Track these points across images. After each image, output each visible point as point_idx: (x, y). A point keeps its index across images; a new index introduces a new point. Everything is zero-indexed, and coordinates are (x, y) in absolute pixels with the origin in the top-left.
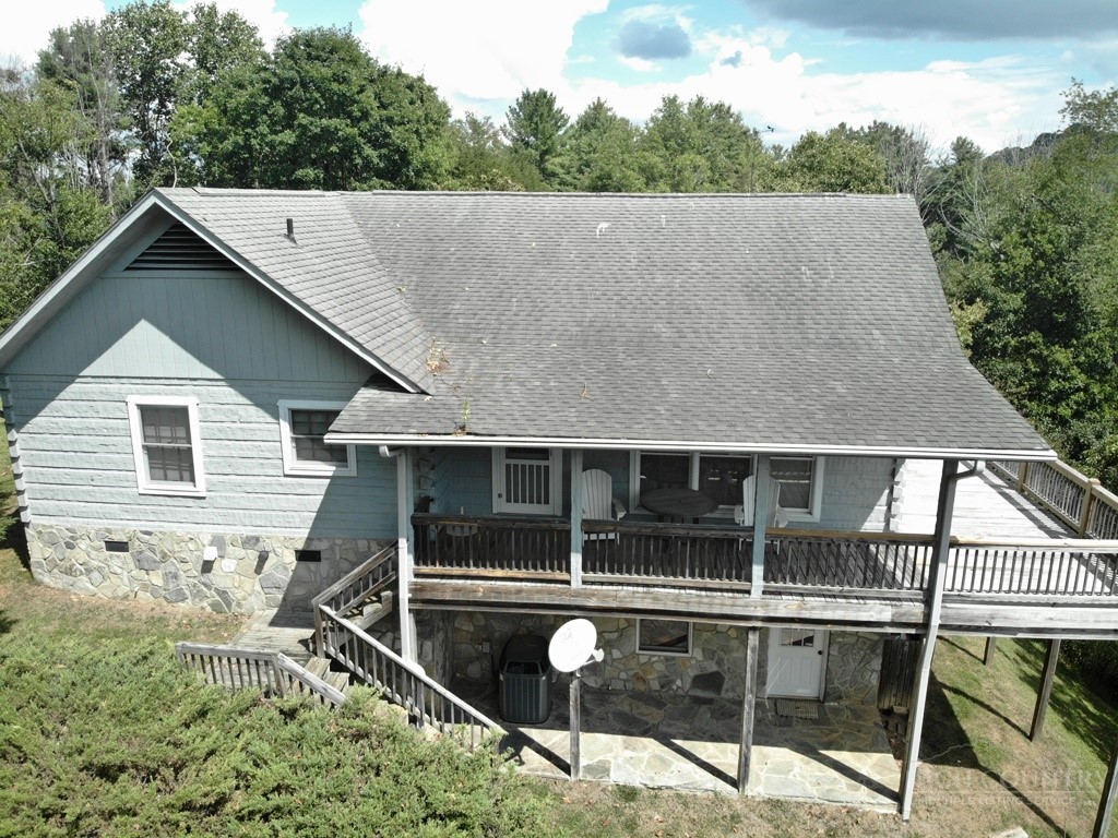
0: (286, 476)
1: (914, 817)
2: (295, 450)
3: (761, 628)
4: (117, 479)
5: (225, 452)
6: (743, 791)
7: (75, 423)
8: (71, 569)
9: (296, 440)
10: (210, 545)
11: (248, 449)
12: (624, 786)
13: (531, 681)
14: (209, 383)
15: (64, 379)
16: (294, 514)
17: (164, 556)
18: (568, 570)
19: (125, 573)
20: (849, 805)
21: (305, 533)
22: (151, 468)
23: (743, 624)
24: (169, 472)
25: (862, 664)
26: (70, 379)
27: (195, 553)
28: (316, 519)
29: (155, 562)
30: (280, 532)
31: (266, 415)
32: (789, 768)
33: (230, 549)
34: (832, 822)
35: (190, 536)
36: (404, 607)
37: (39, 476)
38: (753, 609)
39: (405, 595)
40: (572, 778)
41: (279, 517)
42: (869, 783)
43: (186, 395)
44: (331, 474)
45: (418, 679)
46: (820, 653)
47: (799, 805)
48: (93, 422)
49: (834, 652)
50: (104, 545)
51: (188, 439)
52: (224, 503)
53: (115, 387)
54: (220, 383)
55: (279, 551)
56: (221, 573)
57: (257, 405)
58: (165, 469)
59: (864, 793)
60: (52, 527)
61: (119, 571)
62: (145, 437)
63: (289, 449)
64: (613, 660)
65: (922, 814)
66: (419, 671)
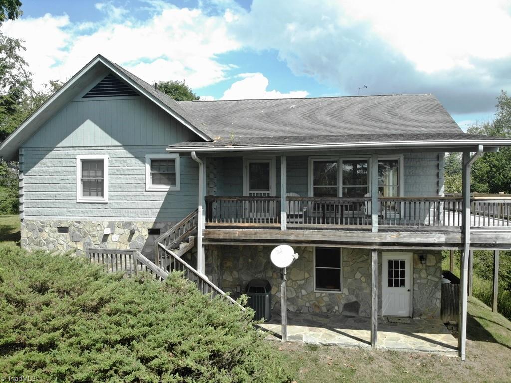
0: (147, 191)
1: (467, 360)
2: (151, 179)
3: (378, 249)
4: (68, 196)
5: (119, 181)
6: (374, 346)
7: (51, 169)
8: (40, 243)
9: (152, 174)
10: (107, 228)
11: (130, 179)
12: (311, 344)
13: (261, 297)
14: (115, 148)
15: (49, 149)
16: (149, 210)
17: (85, 234)
18: (280, 222)
19: (65, 244)
20: (432, 352)
21: (153, 220)
22: (84, 191)
23: (369, 247)
24: (92, 193)
25: (431, 295)
26: (51, 149)
27: (100, 232)
28: (159, 212)
29: (80, 237)
30: (142, 220)
31: (140, 162)
32: (398, 339)
33: (117, 230)
34: (424, 360)
35: (98, 223)
36: (200, 243)
37: (31, 196)
38: (373, 238)
39: (200, 236)
40: (283, 340)
41: (141, 212)
42: (441, 344)
43: (104, 154)
44: (167, 190)
45: (205, 282)
46: (409, 290)
47: (405, 353)
48: (60, 169)
49: (416, 288)
50: (57, 229)
51: (103, 176)
52: (116, 206)
53: (71, 152)
54: (119, 148)
55: (140, 229)
56: (111, 242)
57: (136, 157)
58: (90, 192)
59: (439, 347)
60: (34, 221)
61: (62, 243)
62: (83, 176)
63: (149, 178)
64: (303, 296)
65: (471, 358)
66: (206, 278)
